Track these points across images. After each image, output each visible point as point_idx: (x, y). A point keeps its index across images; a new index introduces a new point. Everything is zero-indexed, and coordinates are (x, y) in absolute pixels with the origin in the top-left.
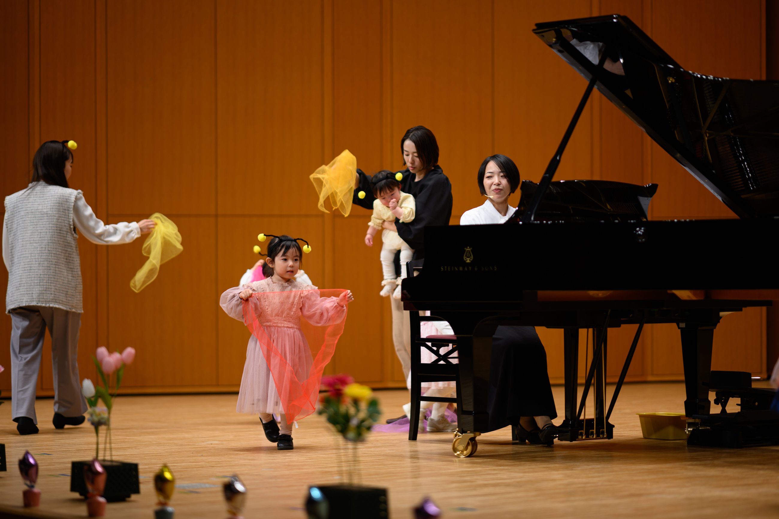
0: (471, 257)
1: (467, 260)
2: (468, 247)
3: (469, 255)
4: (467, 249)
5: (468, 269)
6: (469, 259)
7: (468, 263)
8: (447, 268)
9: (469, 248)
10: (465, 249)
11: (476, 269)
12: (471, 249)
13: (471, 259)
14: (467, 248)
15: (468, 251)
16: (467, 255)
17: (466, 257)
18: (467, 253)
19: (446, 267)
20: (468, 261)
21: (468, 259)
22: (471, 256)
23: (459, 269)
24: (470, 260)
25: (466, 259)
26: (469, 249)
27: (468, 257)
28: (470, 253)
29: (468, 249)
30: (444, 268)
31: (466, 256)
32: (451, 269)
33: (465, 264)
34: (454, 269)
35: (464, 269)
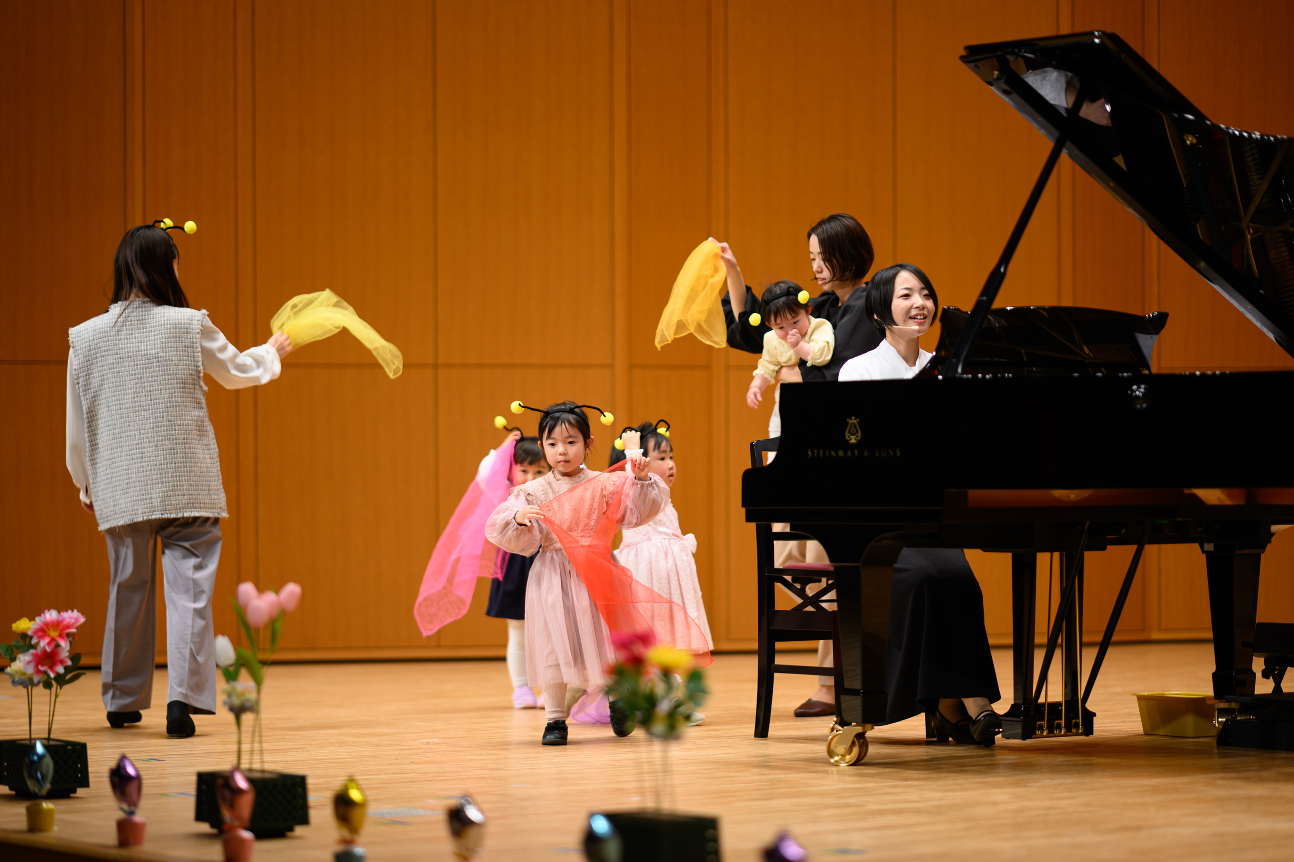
0: (857, 434)
1: (851, 439)
2: (853, 418)
3: (855, 431)
4: (851, 421)
5: (853, 453)
6: (855, 436)
7: (853, 444)
8: (818, 453)
9: (855, 420)
10: (848, 420)
11: (866, 454)
12: (858, 420)
13: (857, 437)
15: (852, 424)
16: (852, 431)
17: (849, 435)
18: (851, 427)
19: (816, 451)
20: (853, 441)
21: (853, 437)
22: (857, 432)
23: (837, 454)
24: (855, 439)
25: (849, 437)
26: (855, 421)
27: (853, 435)
28: (855, 427)
29: (853, 421)
30: (813, 452)
31: (849, 432)
32: (824, 454)
33: (847, 445)
34: (830, 453)
35: (845, 453)
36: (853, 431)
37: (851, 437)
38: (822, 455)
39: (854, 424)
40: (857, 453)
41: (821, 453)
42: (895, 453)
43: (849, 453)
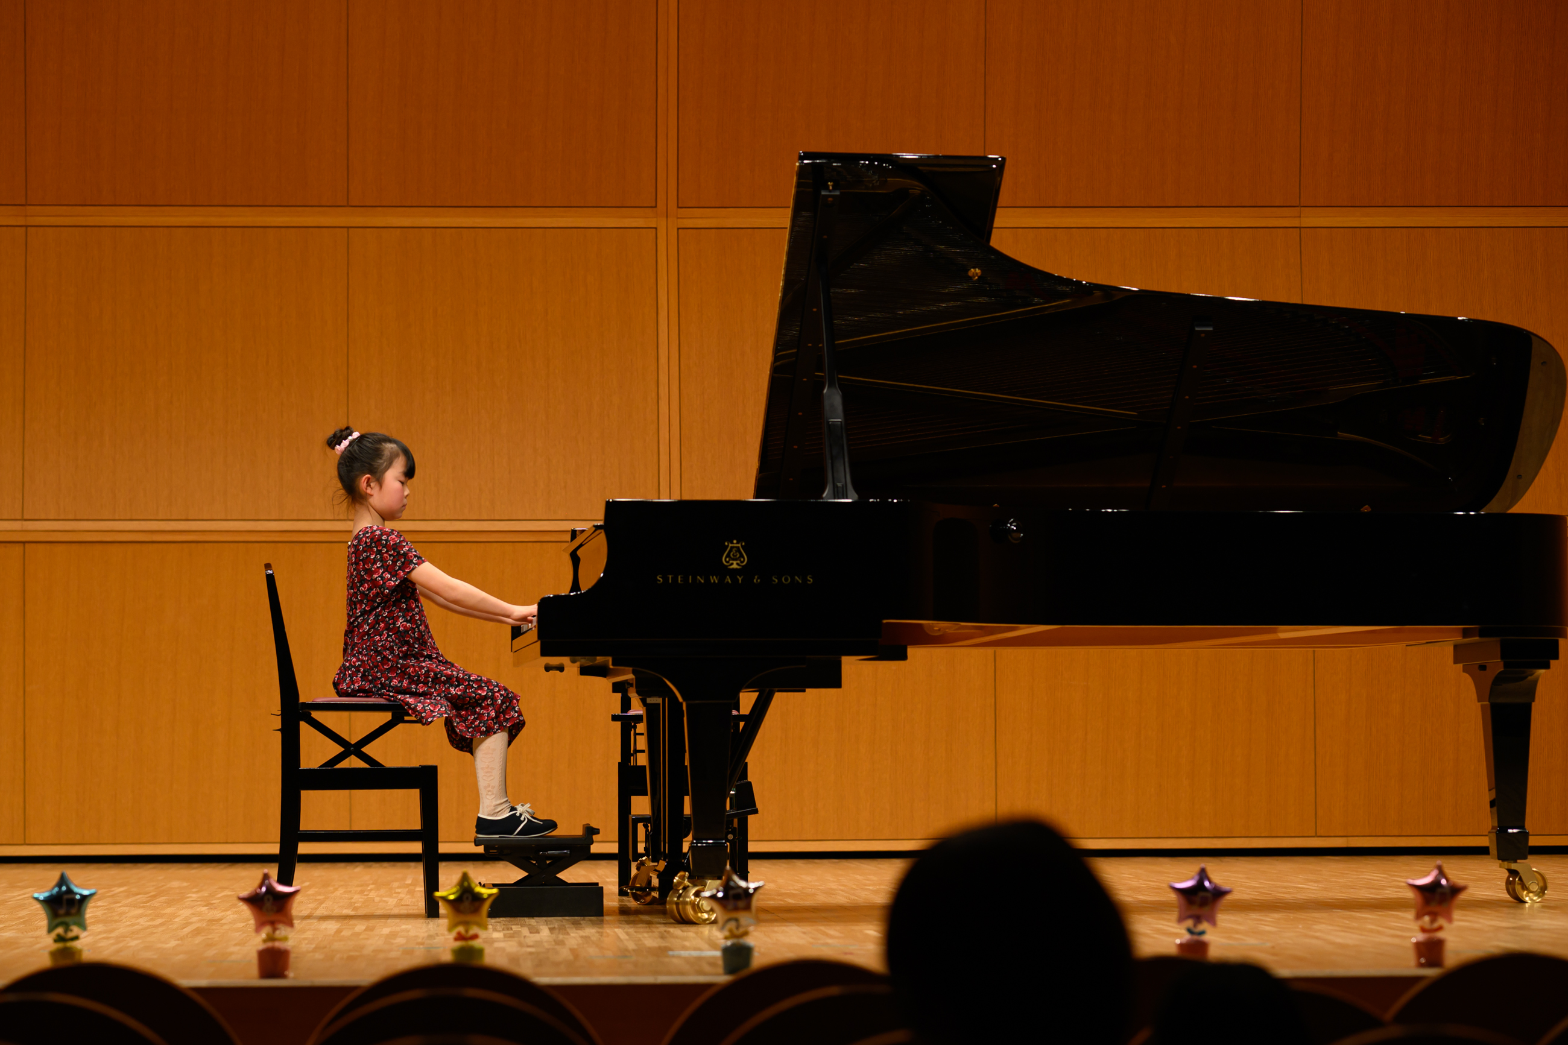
0: (742, 560)
1: (732, 564)
2: (735, 541)
3: (738, 556)
4: (730, 545)
5: (734, 580)
6: (739, 562)
7: (733, 569)
8: (675, 579)
9: (737, 543)
10: (726, 544)
11: (756, 580)
12: (743, 544)
13: (742, 562)
14: (733, 543)
15: (732, 548)
17: (727, 559)
18: (731, 551)
19: (670, 576)
20: (735, 566)
21: (735, 562)
22: (742, 556)
23: (707, 580)
24: (737, 564)
25: (728, 562)
26: (739, 545)
27: (733, 560)
28: (738, 550)
30: (666, 579)
31: (728, 556)
32: (685, 579)
33: (726, 571)
34: (694, 579)
35: (722, 579)
36: (733, 555)
37: (731, 562)
38: (681, 581)
39: (738, 547)
40: (740, 579)
41: (679, 579)
42: (805, 580)
43: (728, 580)
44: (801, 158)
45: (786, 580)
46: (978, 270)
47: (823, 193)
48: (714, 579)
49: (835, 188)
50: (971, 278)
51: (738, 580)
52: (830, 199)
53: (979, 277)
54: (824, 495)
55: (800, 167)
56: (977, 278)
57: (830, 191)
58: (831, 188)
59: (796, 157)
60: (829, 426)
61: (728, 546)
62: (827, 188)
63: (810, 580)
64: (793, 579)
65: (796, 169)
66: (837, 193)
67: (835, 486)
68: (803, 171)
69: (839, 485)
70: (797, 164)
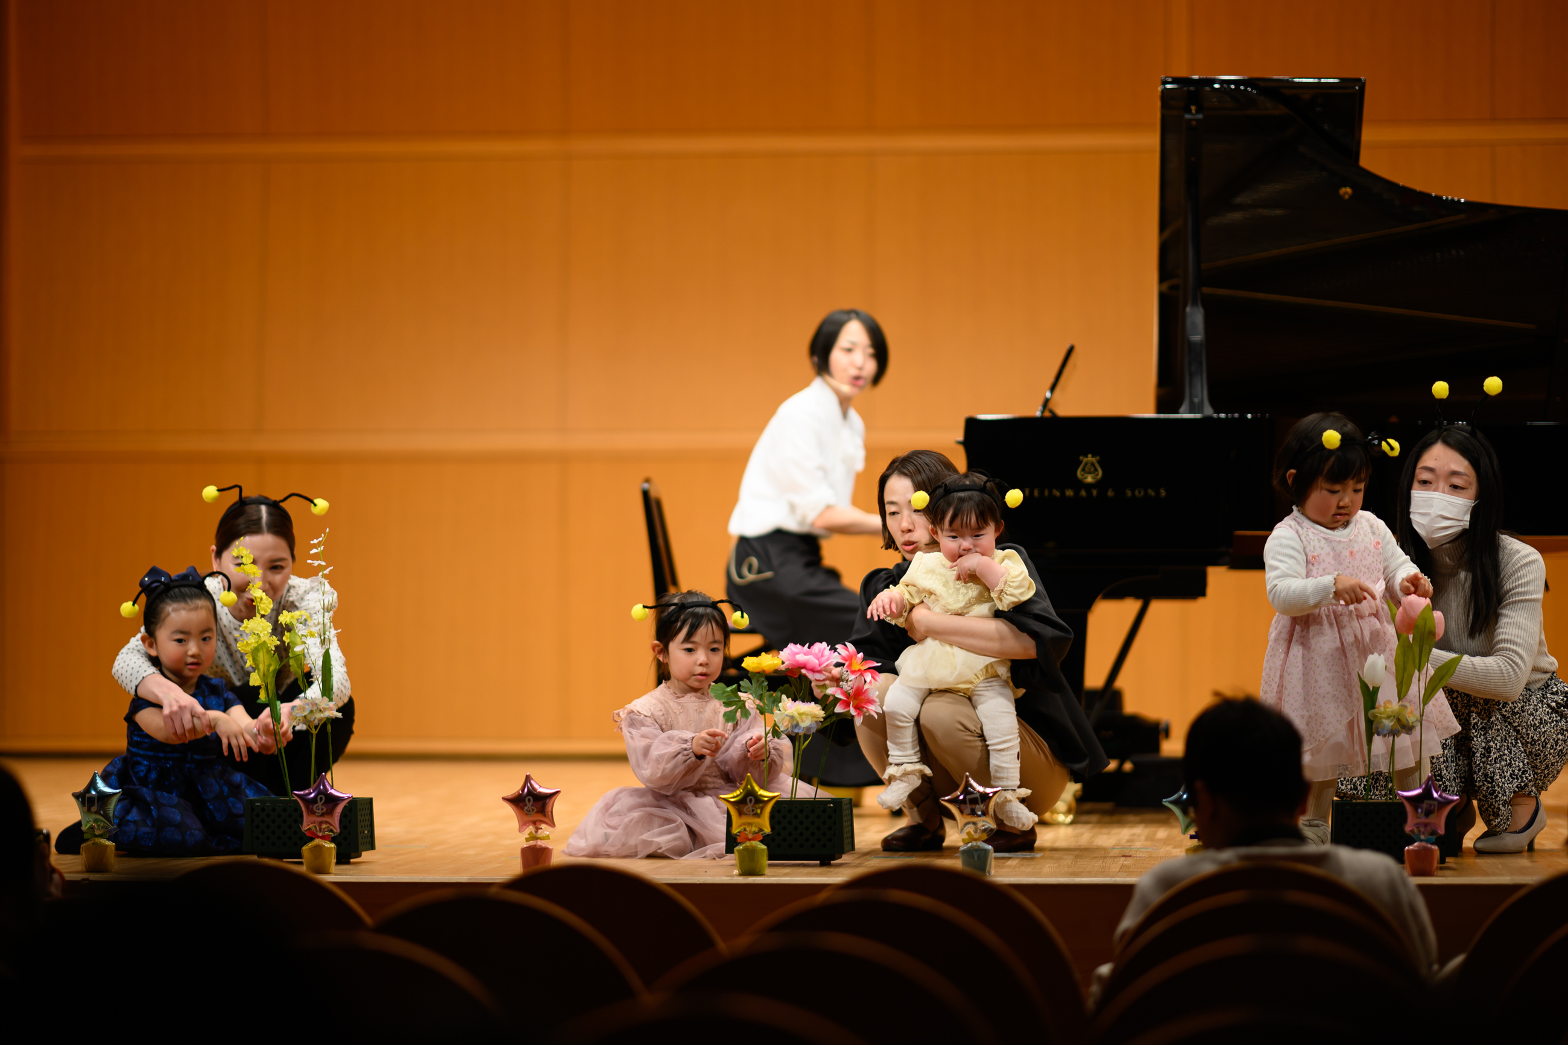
0: (1096, 473)
1: (1086, 478)
2: (1090, 455)
3: (1092, 469)
4: (1085, 460)
5: (1089, 493)
6: (1093, 475)
7: (1088, 483)
8: (1031, 493)
9: (1093, 457)
10: (1081, 458)
11: (1110, 493)
12: (1098, 458)
13: (1097, 475)
14: (1088, 458)
15: (1086, 464)
16: (1087, 469)
17: (1083, 473)
18: (1085, 466)
19: (1027, 490)
20: (1089, 479)
21: (1090, 476)
22: (1096, 470)
23: (1063, 493)
24: (1093, 478)
25: (1083, 475)
26: (1093, 460)
27: (1090, 473)
28: (1093, 464)
29: (1090, 458)
31: (1083, 470)
32: (1041, 493)
33: (1080, 485)
34: (1050, 492)
35: (1077, 492)
36: (1089, 469)
37: (1086, 475)
38: (1039, 493)
39: (1093, 462)
40: (1095, 492)
41: (1036, 493)
42: (1158, 493)
43: (1083, 493)
44: (1165, 83)
45: (1140, 493)
46: (1349, 190)
47: (1187, 116)
48: (1069, 493)
49: (1198, 112)
50: (1341, 198)
51: (1092, 494)
52: (1194, 123)
53: (1351, 197)
54: (1182, 409)
55: (1165, 92)
56: (1347, 197)
57: (1194, 115)
58: (1193, 111)
59: (1159, 82)
60: (1190, 343)
61: (1081, 462)
62: (1189, 111)
63: (1163, 493)
64: (1146, 492)
65: (1159, 93)
66: (1200, 116)
67: (1192, 402)
68: (1165, 95)
69: (1196, 400)
70: (1160, 88)
